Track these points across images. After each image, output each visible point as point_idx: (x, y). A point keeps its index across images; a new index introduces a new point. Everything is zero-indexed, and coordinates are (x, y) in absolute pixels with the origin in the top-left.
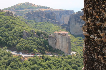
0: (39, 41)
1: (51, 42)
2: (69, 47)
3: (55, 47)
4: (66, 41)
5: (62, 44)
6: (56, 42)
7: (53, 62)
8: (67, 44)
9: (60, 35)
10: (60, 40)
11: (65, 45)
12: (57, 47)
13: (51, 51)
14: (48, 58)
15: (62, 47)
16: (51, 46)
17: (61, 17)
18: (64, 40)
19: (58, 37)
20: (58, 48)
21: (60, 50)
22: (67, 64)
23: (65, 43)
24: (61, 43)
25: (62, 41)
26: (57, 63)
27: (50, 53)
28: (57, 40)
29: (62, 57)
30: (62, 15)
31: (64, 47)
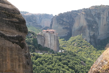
0: (28, 40)
1: (39, 41)
2: (57, 45)
3: (44, 45)
4: (54, 38)
5: (51, 42)
6: (45, 41)
7: (44, 59)
8: (56, 42)
9: (48, 34)
10: (49, 39)
11: (53, 43)
12: (46, 45)
13: (40, 49)
14: (39, 55)
15: (51, 45)
16: (40, 44)
17: (41, 21)
18: (53, 38)
19: (46, 35)
20: (47, 47)
21: (49, 48)
22: (58, 60)
23: (54, 41)
24: (49, 41)
25: (51, 39)
26: (48, 60)
27: (40, 51)
28: (46, 39)
29: (52, 55)
30: (42, 19)
31: (53, 45)
